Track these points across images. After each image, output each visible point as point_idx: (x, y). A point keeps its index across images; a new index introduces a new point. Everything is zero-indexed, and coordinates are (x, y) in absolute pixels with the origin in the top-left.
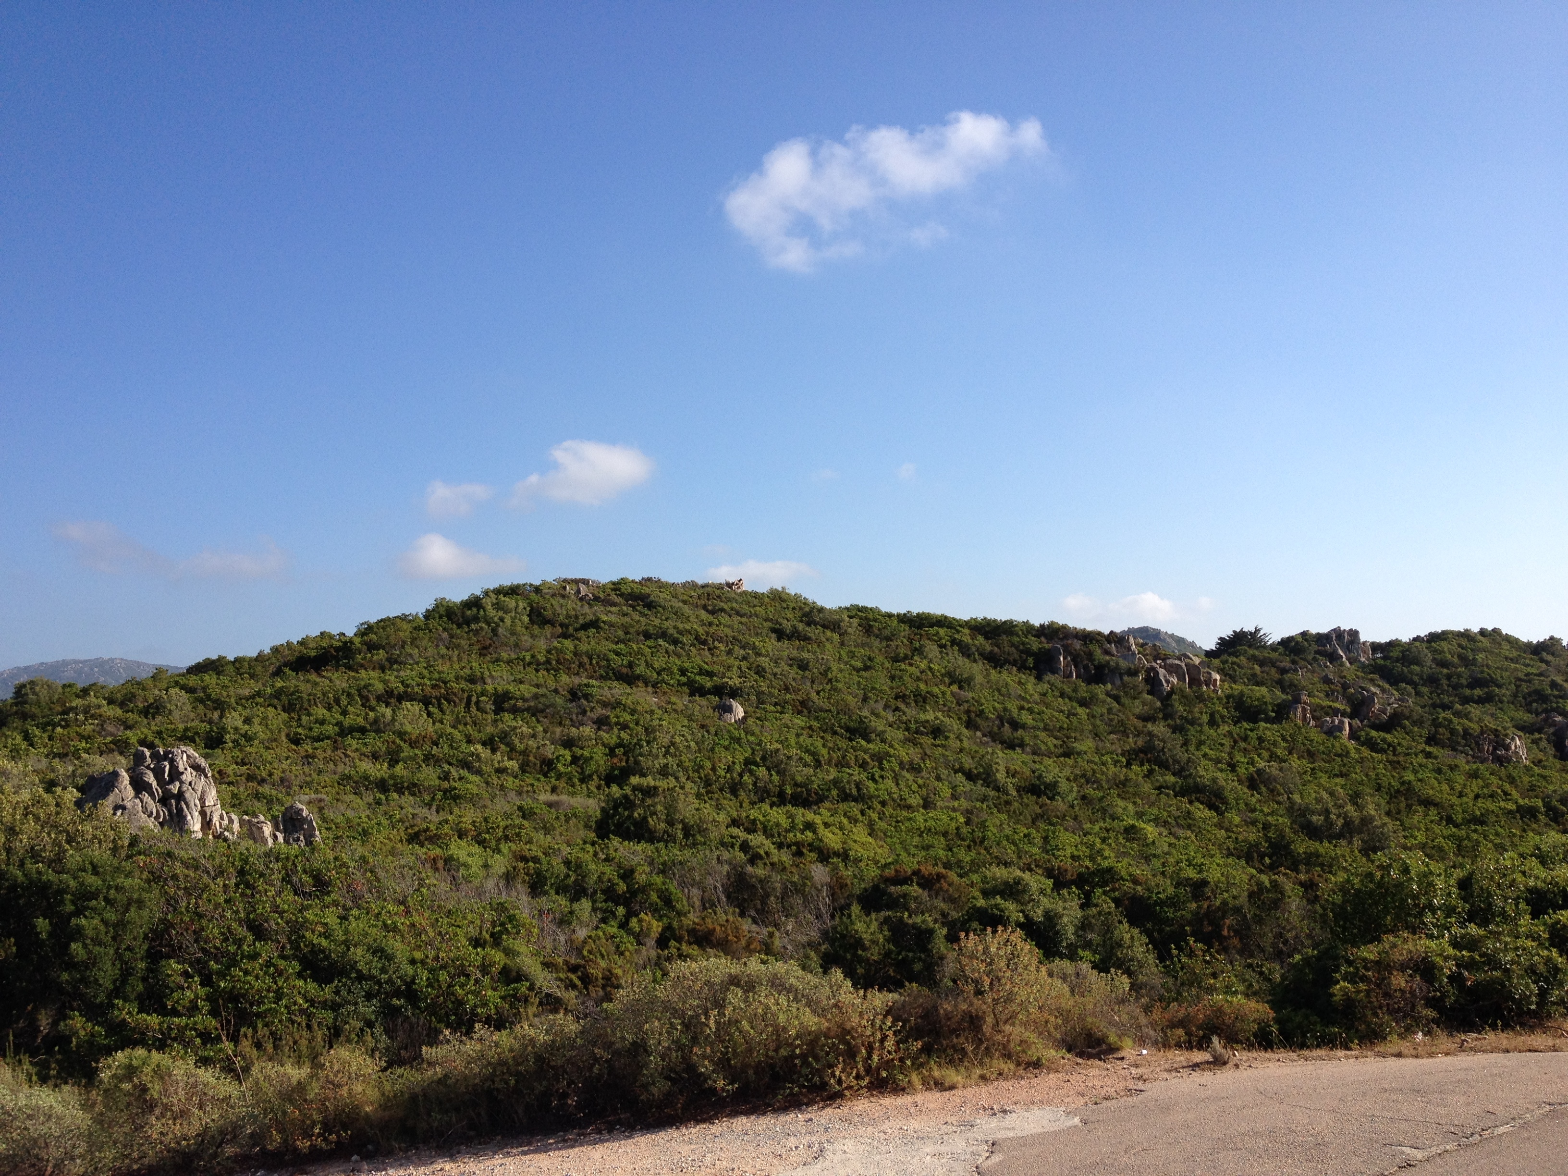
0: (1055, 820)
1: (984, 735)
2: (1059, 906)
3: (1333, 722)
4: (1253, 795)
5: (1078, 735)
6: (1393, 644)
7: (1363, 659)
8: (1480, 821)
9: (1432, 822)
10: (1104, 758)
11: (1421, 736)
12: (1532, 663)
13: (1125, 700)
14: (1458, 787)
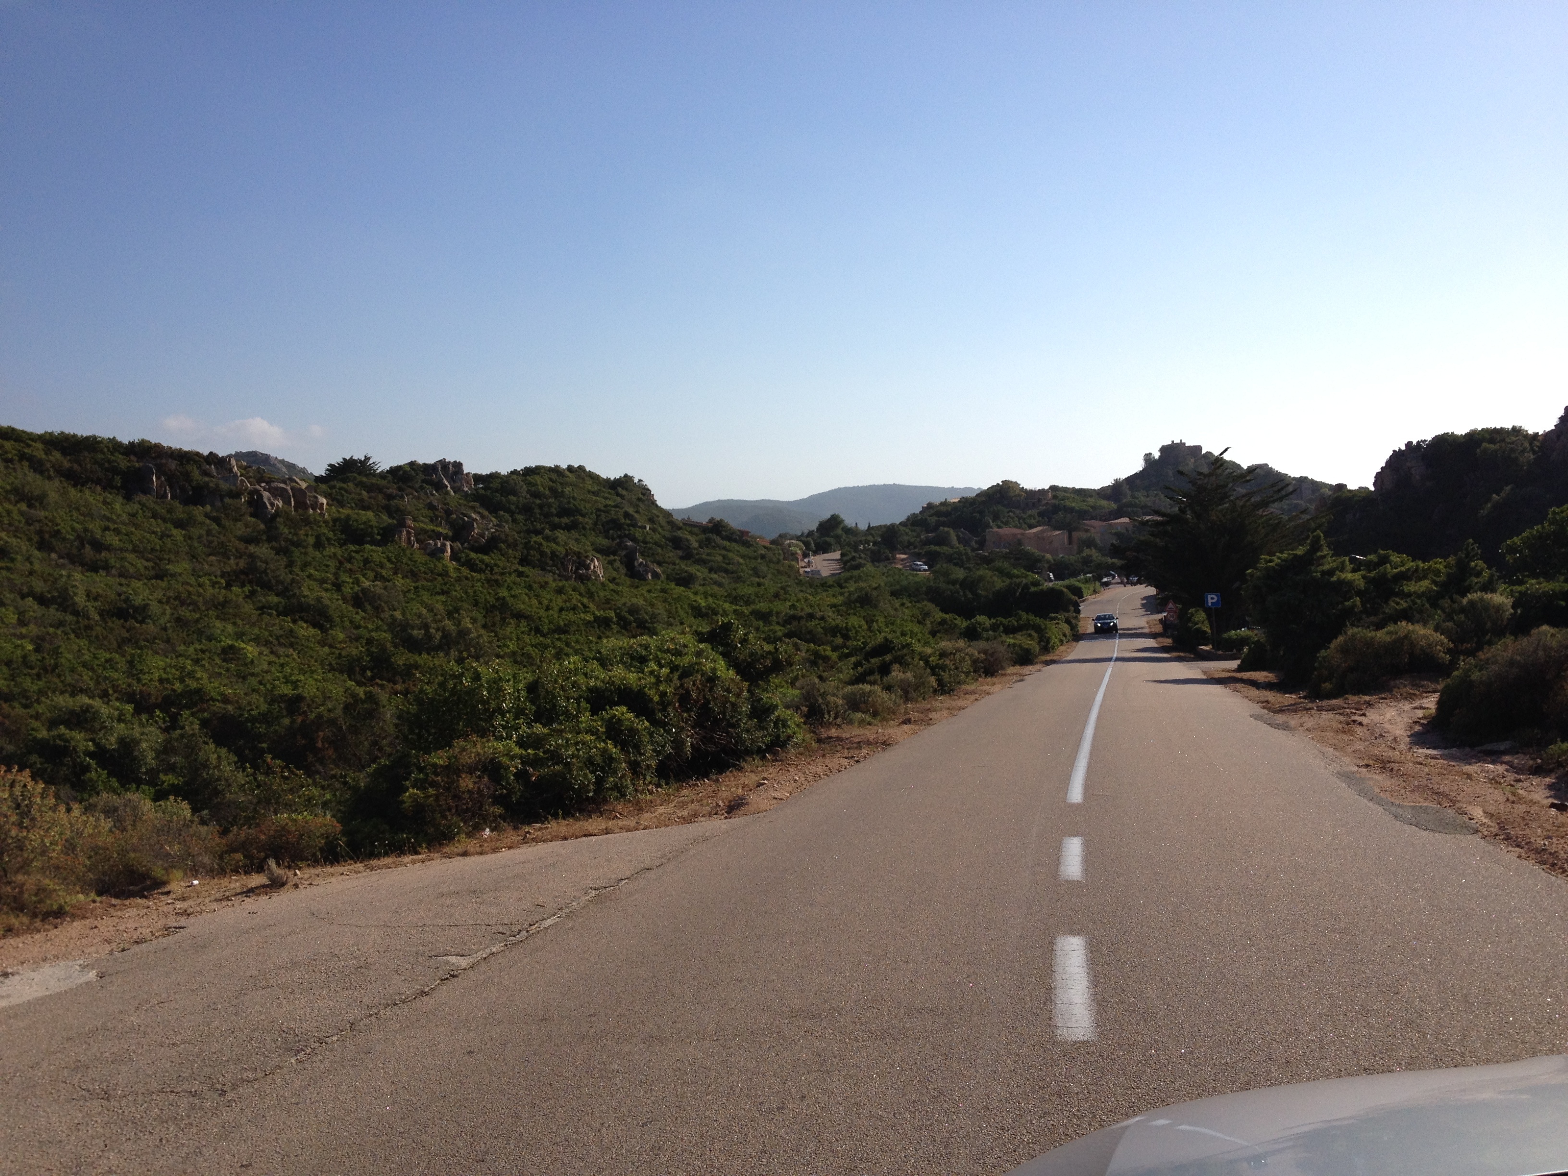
0: (143, 644)
1: (61, 557)
2: (137, 732)
3: (436, 544)
4: (357, 613)
5: (172, 557)
6: (494, 476)
7: (466, 489)
8: (562, 630)
9: (523, 633)
10: (201, 580)
11: (515, 558)
12: (609, 496)
13: (226, 523)
14: (546, 602)
